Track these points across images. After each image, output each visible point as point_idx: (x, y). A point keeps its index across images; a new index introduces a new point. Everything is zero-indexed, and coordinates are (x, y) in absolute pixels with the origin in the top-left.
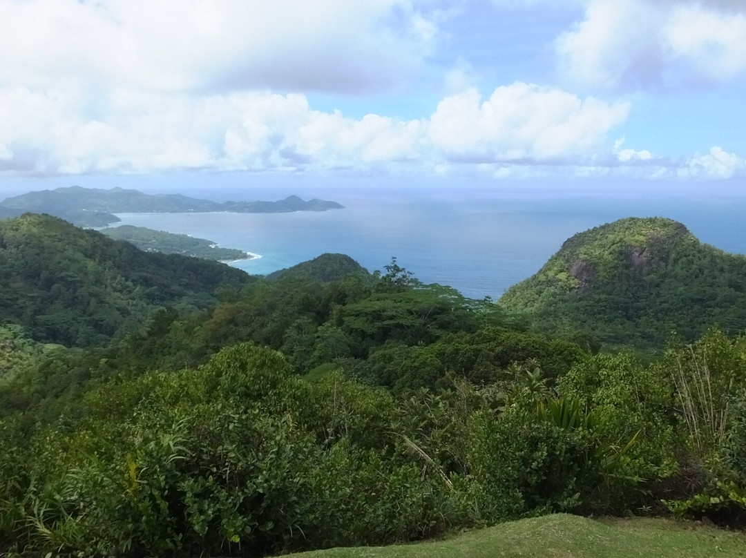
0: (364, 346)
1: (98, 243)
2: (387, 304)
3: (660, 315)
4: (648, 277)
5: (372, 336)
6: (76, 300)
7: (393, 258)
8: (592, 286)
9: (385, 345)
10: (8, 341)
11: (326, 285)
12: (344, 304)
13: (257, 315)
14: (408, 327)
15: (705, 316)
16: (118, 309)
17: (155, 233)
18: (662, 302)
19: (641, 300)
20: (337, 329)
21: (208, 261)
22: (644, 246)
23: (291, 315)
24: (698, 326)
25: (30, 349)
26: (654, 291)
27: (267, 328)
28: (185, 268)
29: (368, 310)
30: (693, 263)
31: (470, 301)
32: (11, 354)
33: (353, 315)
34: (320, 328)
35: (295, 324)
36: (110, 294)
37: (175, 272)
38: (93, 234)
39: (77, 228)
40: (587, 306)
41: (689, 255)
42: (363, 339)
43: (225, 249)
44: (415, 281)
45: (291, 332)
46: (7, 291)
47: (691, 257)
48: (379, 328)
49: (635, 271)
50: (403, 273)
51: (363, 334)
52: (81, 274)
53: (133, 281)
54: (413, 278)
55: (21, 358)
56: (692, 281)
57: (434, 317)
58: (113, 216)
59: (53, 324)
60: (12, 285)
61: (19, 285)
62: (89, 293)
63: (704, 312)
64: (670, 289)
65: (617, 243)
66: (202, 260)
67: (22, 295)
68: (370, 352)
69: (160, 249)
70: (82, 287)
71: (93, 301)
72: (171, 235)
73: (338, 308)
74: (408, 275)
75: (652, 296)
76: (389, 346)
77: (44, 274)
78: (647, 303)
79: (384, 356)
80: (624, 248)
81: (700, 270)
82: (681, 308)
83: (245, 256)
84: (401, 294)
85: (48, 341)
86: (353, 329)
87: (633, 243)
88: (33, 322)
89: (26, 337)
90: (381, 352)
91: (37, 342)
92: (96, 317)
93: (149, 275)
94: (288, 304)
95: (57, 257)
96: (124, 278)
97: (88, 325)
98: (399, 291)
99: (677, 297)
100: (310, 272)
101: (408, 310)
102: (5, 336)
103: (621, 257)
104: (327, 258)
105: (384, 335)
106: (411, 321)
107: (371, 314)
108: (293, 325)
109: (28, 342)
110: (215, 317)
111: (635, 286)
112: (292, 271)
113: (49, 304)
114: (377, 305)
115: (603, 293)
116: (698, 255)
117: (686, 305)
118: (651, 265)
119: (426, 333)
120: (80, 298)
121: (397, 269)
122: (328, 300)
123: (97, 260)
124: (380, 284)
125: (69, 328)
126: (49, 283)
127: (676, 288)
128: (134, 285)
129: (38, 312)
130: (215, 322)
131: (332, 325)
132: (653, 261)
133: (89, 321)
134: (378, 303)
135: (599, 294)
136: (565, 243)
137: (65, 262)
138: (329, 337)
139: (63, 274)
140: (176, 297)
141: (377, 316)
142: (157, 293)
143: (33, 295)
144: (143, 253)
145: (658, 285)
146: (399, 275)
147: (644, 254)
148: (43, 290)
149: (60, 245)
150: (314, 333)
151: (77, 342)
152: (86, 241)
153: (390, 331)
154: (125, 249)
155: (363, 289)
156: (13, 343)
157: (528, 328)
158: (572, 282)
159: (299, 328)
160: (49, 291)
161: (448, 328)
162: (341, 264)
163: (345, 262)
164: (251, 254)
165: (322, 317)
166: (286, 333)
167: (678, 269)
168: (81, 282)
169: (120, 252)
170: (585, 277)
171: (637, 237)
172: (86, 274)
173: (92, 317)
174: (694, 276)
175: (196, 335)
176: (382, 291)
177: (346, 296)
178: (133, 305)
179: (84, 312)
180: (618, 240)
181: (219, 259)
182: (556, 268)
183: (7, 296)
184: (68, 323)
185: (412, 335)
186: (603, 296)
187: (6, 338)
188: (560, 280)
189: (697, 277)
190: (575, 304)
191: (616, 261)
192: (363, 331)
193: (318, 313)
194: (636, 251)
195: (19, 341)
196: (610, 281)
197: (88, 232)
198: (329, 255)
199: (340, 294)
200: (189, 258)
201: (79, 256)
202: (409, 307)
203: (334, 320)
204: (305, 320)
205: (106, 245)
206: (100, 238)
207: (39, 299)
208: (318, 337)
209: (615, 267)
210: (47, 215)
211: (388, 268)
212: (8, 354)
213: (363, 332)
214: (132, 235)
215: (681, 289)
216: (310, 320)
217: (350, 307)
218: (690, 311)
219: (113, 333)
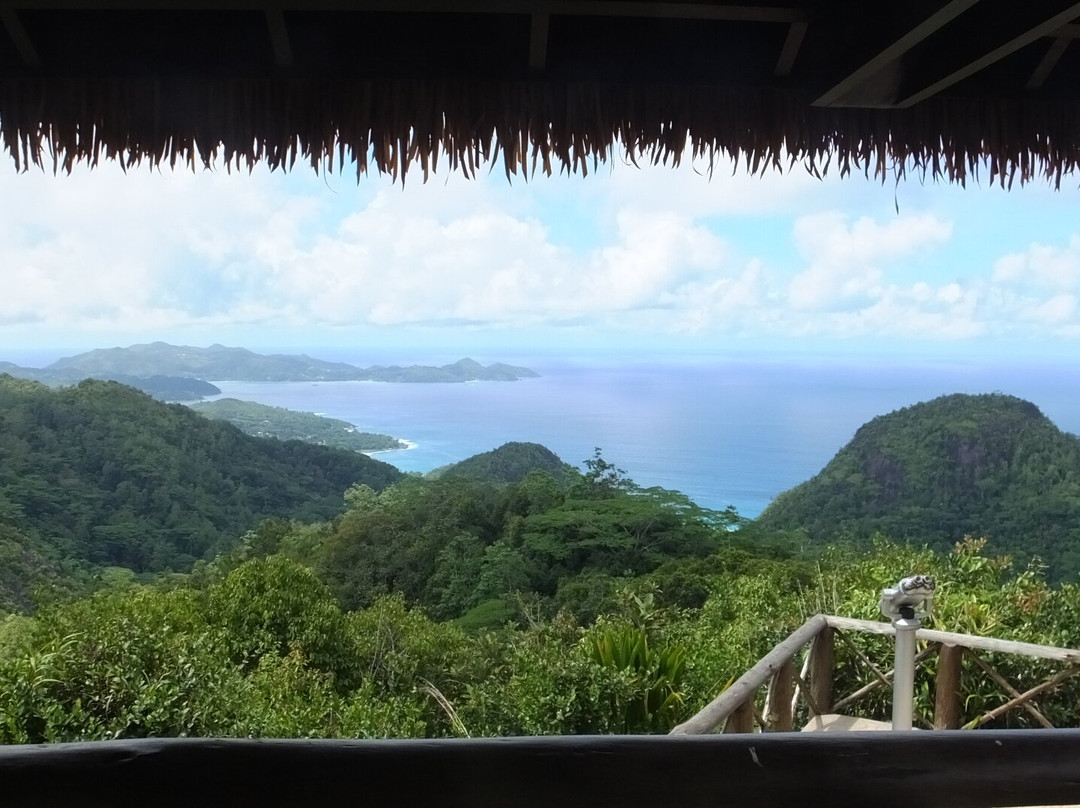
0: (551, 577)
1: (186, 424)
2: (585, 516)
3: (1001, 538)
4: (982, 482)
5: (563, 562)
6: (152, 505)
7: (597, 449)
8: (900, 494)
9: (582, 574)
10: (54, 562)
11: (502, 487)
12: (525, 516)
13: (401, 529)
14: (616, 550)
15: (1069, 540)
16: (211, 518)
17: (269, 410)
18: (1004, 519)
19: (972, 516)
20: (512, 550)
21: (342, 450)
22: (976, 436)
23: (449, 529)
24: (1058, 554)
25: (82, 573)
26: (992, 503)
27: (412, 549)
28: (309, 462)
29: (559, 524)
30: (1049, 462)
31: (709, 513)
32: (56, 580)
33: (537, 531)
34: (489, 549)
35: (454, 543)
36: (200, 497)
37: (294, 466)
38: (180, 410)
39: (157, 402)
40: (892, 523)
41: (1043, 451)
42: (550, 566)
43: (368, 434)
44: (629, 483)
45: (448, 554)
46: (55, 491)
47: (1046, 453)
48: (573, 551)
49: (963, 472)
50: (611, 471)
51: (551, 560)
52: (160, 468)
53: (234, 478)
54: (626, 479)
55: (70, 587)
56: (1048, 488)
57: (655, 535)
58: (211, 385)
59: (118, 538)
60: (63, 482)
61: (75, 481)
62: (171, 495)
63: (1068, 535)
64: (1015, 500)
65: (936, 431)
66: (334, 449)
67: (75, 496)
68: (559, 585)
69: (275, 433)
70: (161, 485)
71: (176, 506)
72: (292, 413)
73: (516, 521)
74: (618, 474)
75: (989, 510)
76: (586, 576)
77: (108, 467)
78: (982, 519)
79: (577, 591)
80: (946, 439)
81: (1060, 472)
82: (1032, 528)
83: (396, 445)
84: (606, 502)
85: (110, 563)
86: (535, 551)
87: (961, 432)
88: (89, 536)
89: (78, 556)
90: (573, 585)
91: (94, 564)
92: (180, 529)
93: (257, 471)
94: (446, 513)
95: (128, 443)
96: (221, 474)
97: (167, 541)
98: (605, 498)
99: (1025, 512)
100: (489, 468)
101: (615, 525)
102: (50, 554)
103: (944, 452)
104: (513, 449)
105: (580, 561)
106: (618, 541)
107: (562, 530)
108: (451, 543)
109: (82, 563)
110: (341, 531)
111: (964, 494)
112: (462, 468)
113: (113, 510)
114: (571, 517)
115: (916, 504)
116: (1056, 449)
117: (1039, 524)
118: (987, 465)
119: (641, 558)
120: (157, 501)
121: (602, 465)
122: (504, 509)
123: (184, 448)
124: (578, 486)
125: (140, 545)
126: (116, 478)
127: (1024, 497)
128: (236, 485)
129: (99, 520)
130: (341, 538)
131: (507, 545)
132: (989, 458)
133: (170, 536)
134: (573, 514)
135: (909, 506)
136: (859, 430)
137: (137, 451)
138: (500, 562)
139: (135, 467)
140: (296, 502)
141: (571, 533)
142: (267, 497)
143: (91, 496)
144: (249, 439)
145: (997, 494)
146: (606, 474)
147: (977, 447)
148: (105, 489)
149: (131, 426)
150: (480, 556)
151: (151, 565)
152: (170, 420)
153: (589, 555)
154: (224, 433)
155: (554, 493)
156: (60, 565)
157: (794, 555)
158: (869, 487)
159: (460, 549)
160: (113, 491)
161: (675, 551)
162: (534, 457)
163: (537, 454)
164: (405, 442)
165: (491, 533)
166: (440, 555)
167: (1026, 470)
168: (160, 479)
169: (218, 437)
170: (889, 481)
171: (965, 423)
172: (167, 468)
173: (174, 529)
174: (1051, 481)
175: (314, 556)
176: (580, 497)
177: (529, 504)
178: (232, 514)
179: (163, 523)
180: (937, 427)
181: (359, 448)
182: (846, 468)
183: (54, 497)
184: (139, 538)
185: (621, 561)
186: (916, 509)
187: (51, 558)
188: (853, 485)
189: (1055, 482)
190: (874, 520)
191: (934, 458)
192: (550, 554)
193: (488, 527)
194: (965, 444)
195: (69, 563)
196: (926, 487)
197: (171, 407)
198: (516, 444)
199: (520, 501)
200: (315, 447)
201: (159, 441)
202: (616, 521)
203: (510, 538)
204: (467, 537)
205: (197, 427)
206: (189, 416)
207: (101, 502)
208: (487, 562)
209: (934, 467)
210: (116, 382)
211: (589, 463)
212: (52, 581)
213: (551, 556)
214: (235, 413)
215: (1032, 500)
216: (476, 538)
217: (533, 519)
218: (1046, 533)
219: (202, 554)
